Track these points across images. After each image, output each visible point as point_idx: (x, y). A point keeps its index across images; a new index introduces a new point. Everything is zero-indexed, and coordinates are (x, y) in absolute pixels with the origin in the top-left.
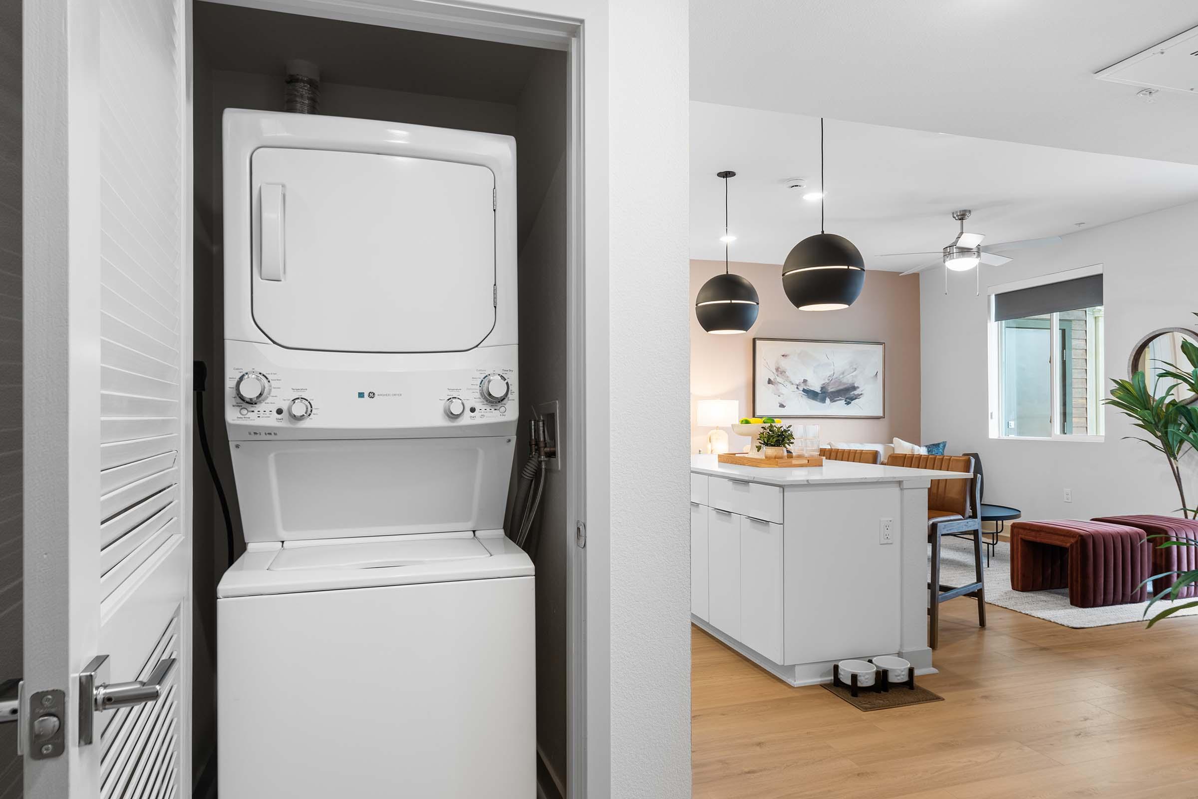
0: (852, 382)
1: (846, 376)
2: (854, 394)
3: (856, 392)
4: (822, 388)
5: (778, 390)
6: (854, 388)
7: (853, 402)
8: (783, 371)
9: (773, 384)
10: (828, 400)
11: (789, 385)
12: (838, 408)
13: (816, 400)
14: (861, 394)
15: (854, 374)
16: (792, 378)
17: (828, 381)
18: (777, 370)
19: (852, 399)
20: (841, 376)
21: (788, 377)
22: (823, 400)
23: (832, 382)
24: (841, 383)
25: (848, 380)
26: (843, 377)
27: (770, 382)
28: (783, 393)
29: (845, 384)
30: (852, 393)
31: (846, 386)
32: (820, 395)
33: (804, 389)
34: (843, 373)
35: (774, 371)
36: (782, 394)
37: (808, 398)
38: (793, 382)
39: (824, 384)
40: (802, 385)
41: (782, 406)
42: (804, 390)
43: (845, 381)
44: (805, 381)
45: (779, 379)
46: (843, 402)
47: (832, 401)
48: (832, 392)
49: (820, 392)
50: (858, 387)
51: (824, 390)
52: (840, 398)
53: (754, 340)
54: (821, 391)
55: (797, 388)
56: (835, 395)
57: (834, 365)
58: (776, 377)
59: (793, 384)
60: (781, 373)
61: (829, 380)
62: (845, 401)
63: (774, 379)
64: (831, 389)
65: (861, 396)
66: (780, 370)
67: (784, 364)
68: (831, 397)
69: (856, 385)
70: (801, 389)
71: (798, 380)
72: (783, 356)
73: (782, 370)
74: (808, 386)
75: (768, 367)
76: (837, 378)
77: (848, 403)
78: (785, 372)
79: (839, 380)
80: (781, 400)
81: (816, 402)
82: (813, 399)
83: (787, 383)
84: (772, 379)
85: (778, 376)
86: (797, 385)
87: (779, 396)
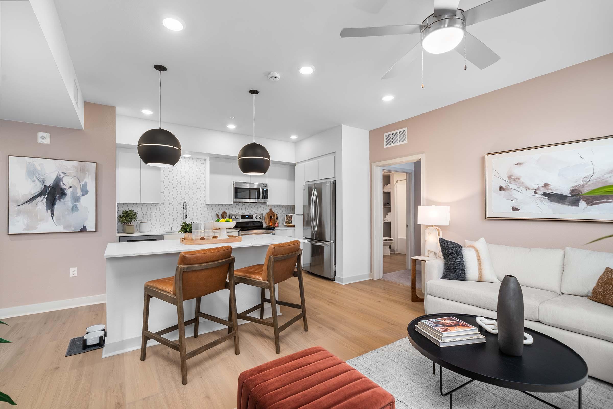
4: (572, 191)
5: (511, 195)
8: (517, 179)
9: (505, 191)
10: (582, 204)
11: (524, 190)
13: (564, 204)
16: (528, 183)
17: (582, 183)
18: (510, 177)
21: (523, 183)
22: (575, 204)
23: (589, 183)
27: (501, 189)
28: (516, 197)
32: (568, 198)
35: (507, 179)
36: (516, 199)
37: (552, 202)
38: (530, 187)
39: (576, 186)
40: (542, 189)
41: (515, 209)
42: (545, 194)
44: (547, 185)
45: (511, 186)
47: (590, 203)
48: (590, 195)
49: (571, 195)
51: (576, 192)
52: (605, 200)
53: (484, 157)
54: (570, 193)
55: (535, 192)
56: (594, 199)
57: (592, 165)
58: (509, 184)
59: (529, 189)
60: (514, 180)
63: (506, 186)
64: (588, 191)
66: (513, 178)
67: (517, 172)
68: (588, 199)
70: (541, 192)
71: (538, 183)
72: (516, 164)
73: (515, 177)
74: (552, 190)
75: (499, 176)
76: (598, 178)
78: (519, 179)
79: (603, 179)
80: (514, 204)
81: (564, 206)
82: (558, 202)
83: (521, 188)
84: (504, 186)
85: (510, 183)
86: (535, 190)
87: (512, 201)
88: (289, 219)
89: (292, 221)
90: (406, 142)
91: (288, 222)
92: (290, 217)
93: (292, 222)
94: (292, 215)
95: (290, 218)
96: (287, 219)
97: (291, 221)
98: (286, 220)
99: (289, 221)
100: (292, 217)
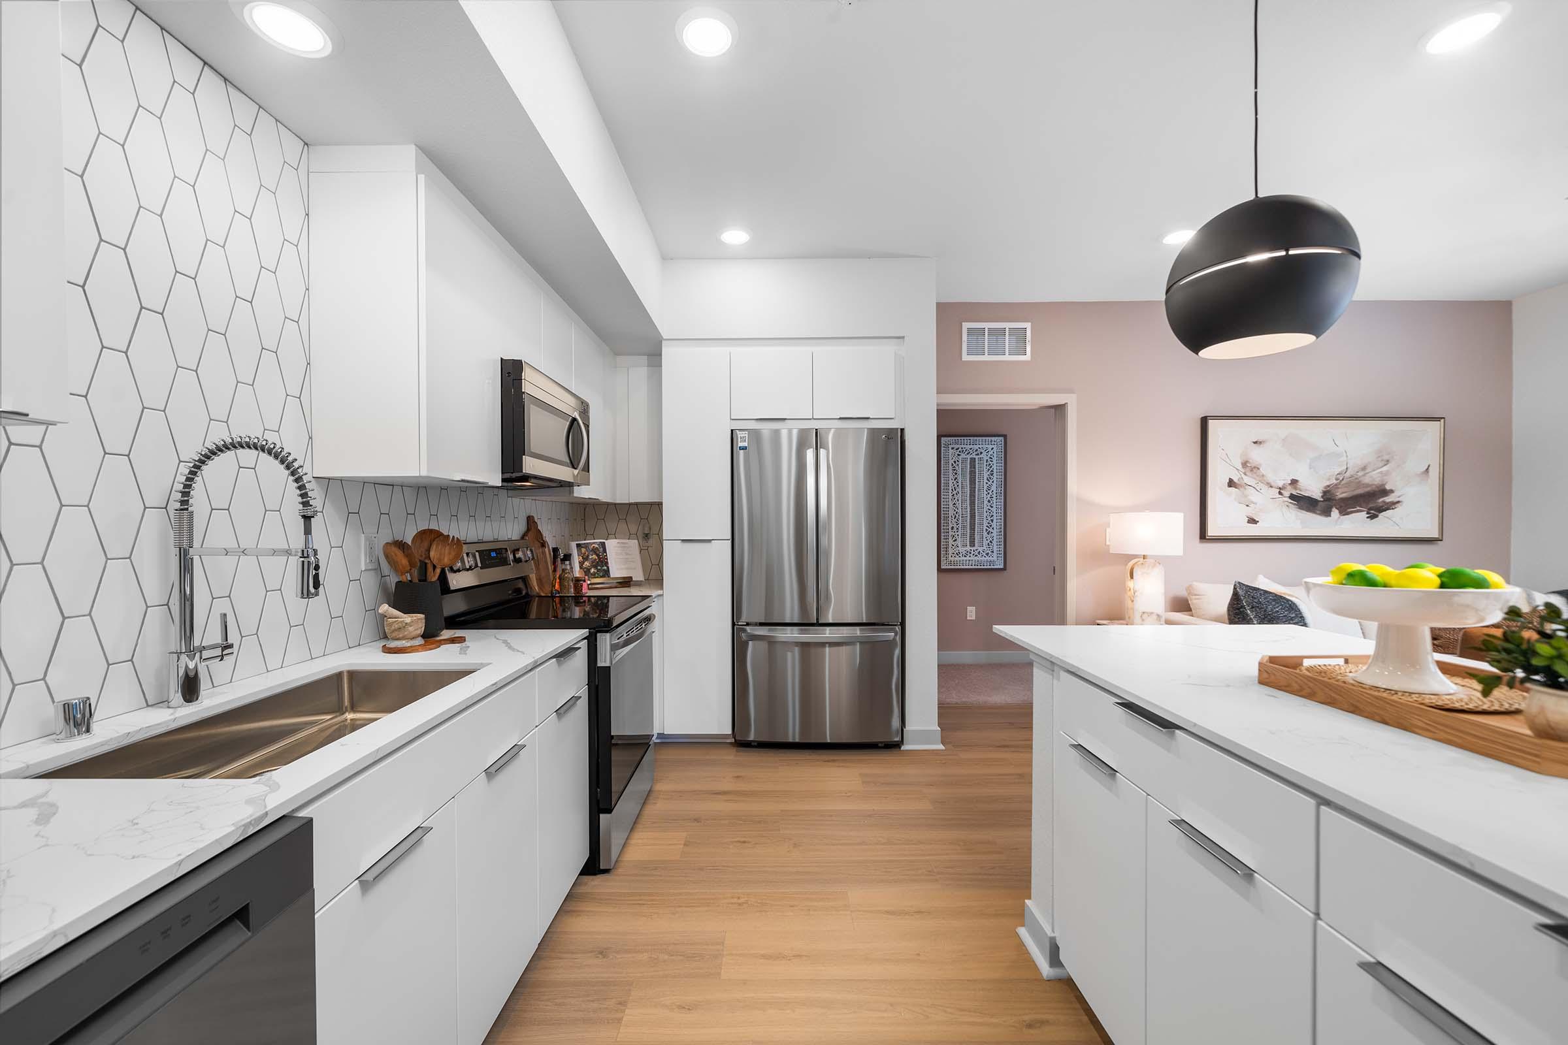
0: (1380, 483)
1: (1368, 473)
2: (1384, 502)
3: (1388, 499)
4: (1325, 493)
5: (1246, 496)
6: (1385, 492)
7: (1381, 515)
8: (1255, 467)
9: (1236, 488)
10: (1335, 513)
11: (1265, 488)
12: (1356, 524)
13: (1315, 512)
14: (1398, 502)
15: (1385, 469)
16: (1271, 477)
17: (1335, 482)
18: (1244, 464)
19: (1381, 509)
20: (1360, 474)
21: (1263, 476)
22: (1326, 512)
23: (1343, 482)
24: (1359, 484)
25: (1373, 478)
26: (1364, 475)
27: (1231, 483)
28: (1254, 501)
29: (1368, 485)
30: (1381, 500)
31: (1368, 489)
32: (1320, 504)
33: (1291, 494)
34: (1364, 468)
35: (1240, 467)
36: (1253, 503)
37: (1300, 508)
38: (1273, 484)
39: (1328, 486)
40: (1289, 487)
41: (1252, 521)
42: (1292, 497)
43: (1367, 480)
44: (1294, 482)
45: (1247, 480)
46: (1364, 515)
47: (1344, 512)
48: (1342, 499)
49: (1322, 500)
50: (1392, 491)
51: (1328, 496)
52: (1358, 508)
53: (1204, 421)
54: (1322, 497)
55: (1280, 493)
56: (1347, 506)
57: (1347, 456)
58: (1243, 475)
59: (1271, 487)
60: (1252, 471)
61: (1337, 479)
62: (1368, 513)
63: (1239, 480)
64: (1340, 494)
65: (1396, 506)
66: (1249, 465)
67: (1257, 456)
68: (1341, 507)
69: (1388, 487)
70: (1287, 493)
71: (1282, 479)
72: (1255, 443)
73: (1253, 465)
74: (1301, 490)
75: (1228, 460)
76: (1352, 476)
77: (1373, 517)
78: (1259, 469)
79: (1356, 479)
80: (1250, 512)
81: (1314, 515)
82: (1308, 510)
83: (1261, 485)
84: (1235, 480)
85: (1245, 474)
86: (1280, 488)
87: (1247, 506)
88: (594, 557)
89: (610, 565)
90: (1027, 357)
91: (592, 570)
92: (595, 551)
93: (608, 568)
94: (604, 543)
95: (598, 555)
96: (586, 559)
97: (605, 568)
98: (581, 564)
99: (595, 567)
100: (605, 551)
